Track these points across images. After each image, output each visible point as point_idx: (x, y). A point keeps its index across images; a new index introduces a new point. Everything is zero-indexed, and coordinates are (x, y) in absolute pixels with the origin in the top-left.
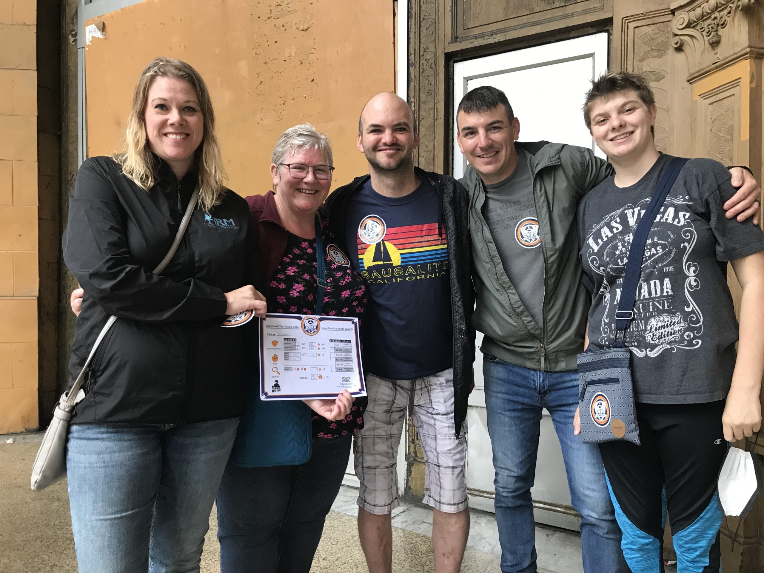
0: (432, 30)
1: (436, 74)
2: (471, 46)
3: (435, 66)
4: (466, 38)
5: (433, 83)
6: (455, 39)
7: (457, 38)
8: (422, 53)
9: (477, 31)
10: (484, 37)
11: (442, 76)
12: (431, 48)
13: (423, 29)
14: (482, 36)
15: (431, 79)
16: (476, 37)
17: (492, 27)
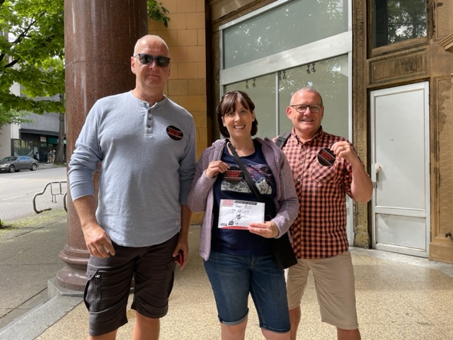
0: (362, 79)
1: (363, 96)
2: (377, 85)
3: (363, 93)
4: (375, 83)
5: (362, 99)
6: (371, 83)
8: (358, 88)
9: (379, 81)
11: (366, 96)
12: (362, 86)
13: (358, 80)
14: (381, 82)
16: (379, 83)
17: (385, 79)
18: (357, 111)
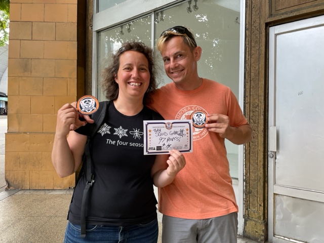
0: (258, 12)
1: (260, 33)
2: (280, 18)
3: (260, 29)
4: (277, 15)
5: (258, 37)
6: (271, 15)
7: (272, 15)
8: (252, 24)
9: (283, 11)
10: (287, 14)
11: (264, 34)
12: (258, 21)
13: (254, 12)
14: (286, 13)
15: (258, 35)
16: (283, 14)
17: (292, 9)
18: (251, 55)
